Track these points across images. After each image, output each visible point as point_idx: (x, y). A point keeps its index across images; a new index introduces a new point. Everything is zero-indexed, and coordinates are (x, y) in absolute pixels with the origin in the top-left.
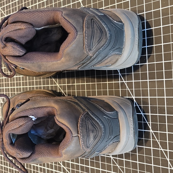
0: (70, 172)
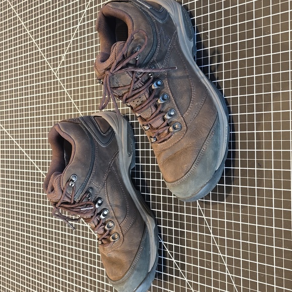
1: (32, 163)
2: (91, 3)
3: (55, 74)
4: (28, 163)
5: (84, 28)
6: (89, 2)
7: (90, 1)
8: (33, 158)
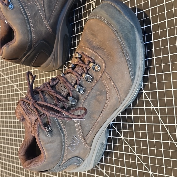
0: (109, 176)
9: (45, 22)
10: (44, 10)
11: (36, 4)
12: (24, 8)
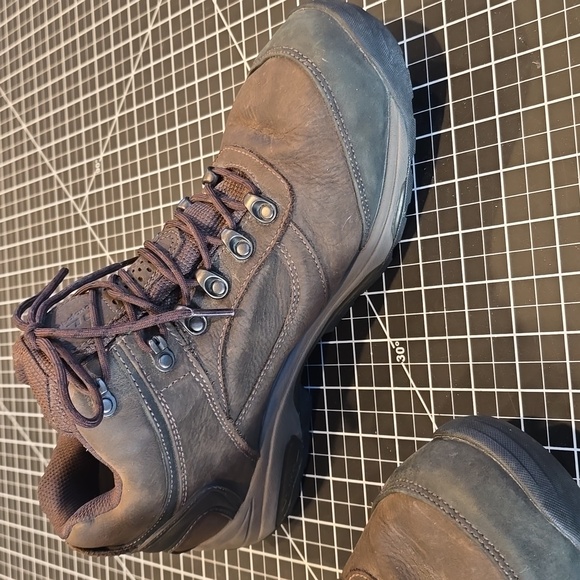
1: (32, 454)
2: (164, 8)
3: (80, 211)
4: (22, 449)
5: (148, 79)
6: (158, 7)
7: (159, 4)
8: (34, 437)
9: (226, 426)
10: (225, 391)
11: (199, 378)
12: (156, 401)
